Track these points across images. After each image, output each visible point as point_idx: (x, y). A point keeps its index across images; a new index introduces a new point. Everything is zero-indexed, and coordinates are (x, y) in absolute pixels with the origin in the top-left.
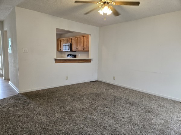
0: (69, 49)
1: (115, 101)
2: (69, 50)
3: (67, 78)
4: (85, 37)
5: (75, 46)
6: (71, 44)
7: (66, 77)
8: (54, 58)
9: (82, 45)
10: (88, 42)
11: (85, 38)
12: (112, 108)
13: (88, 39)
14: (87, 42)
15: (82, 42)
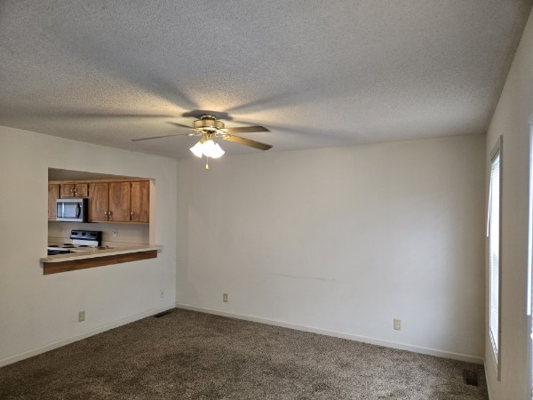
0: (78, 217)
1: (237, 370)
2: (81, 220)
3: (82, 317)
4: (134, 184)
5: (101, 207)
6: (86, 202)
7: (80, 313)
8: (41, 260)
9: (126, 206)
10: (145, 198)
11: (137, 187)
12: (234, 394)
13: (145, 191)
14: (142, 198)
15: (126, 198)
